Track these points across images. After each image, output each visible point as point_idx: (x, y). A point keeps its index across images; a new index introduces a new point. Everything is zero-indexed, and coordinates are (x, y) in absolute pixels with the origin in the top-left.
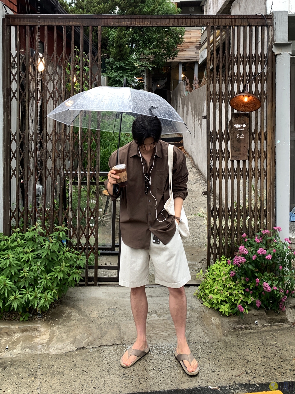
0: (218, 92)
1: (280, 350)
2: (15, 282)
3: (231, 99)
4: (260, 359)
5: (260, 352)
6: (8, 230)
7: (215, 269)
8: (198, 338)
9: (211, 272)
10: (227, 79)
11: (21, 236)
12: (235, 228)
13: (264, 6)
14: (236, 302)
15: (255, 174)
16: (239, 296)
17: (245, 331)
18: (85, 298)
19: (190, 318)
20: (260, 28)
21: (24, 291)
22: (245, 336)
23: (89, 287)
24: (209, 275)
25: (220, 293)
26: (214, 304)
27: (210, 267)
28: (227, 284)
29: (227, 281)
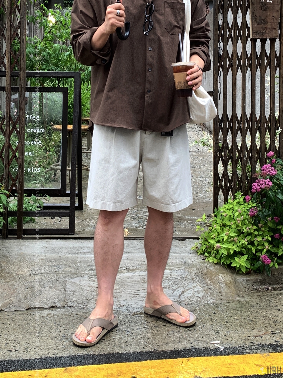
14: (258, 254)
24: (216, 220)
25: (234, 241)
26: (224, 258)
27: (217, 209)
28: (244, 228)
29: (243, 224)
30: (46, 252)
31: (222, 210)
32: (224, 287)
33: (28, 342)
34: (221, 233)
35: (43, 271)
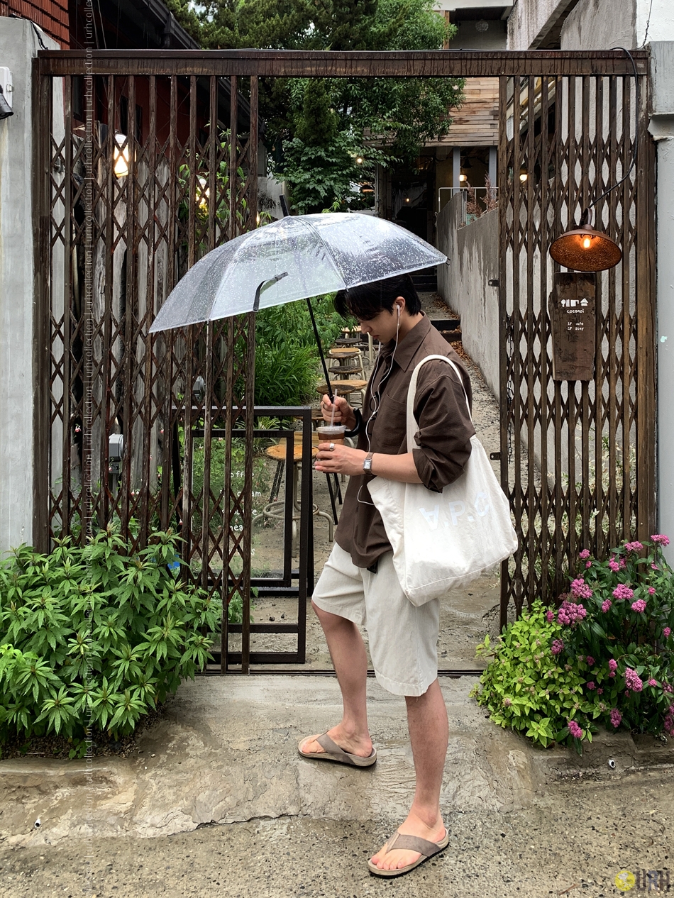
0: (523, 226)
1: (662, 831)
2: (58, 666)
3: (553, 240)
4: (617, 853)
5: (618, 834)
6: (44, 539)
7: (518, 634)
8: (475, 801)
9: (508, 640)
10: (545, 196)
11: (73, 554)
12: (565, 535)
13: (631, 28)
14: (564, 715)
15: (609, 412)
16: (572, 700)
17: (585, 782)
18: (221, 703)
19: (459, 751)
20: (620, 80)
21: (78, 688)
22: (584, 795)
23: (229, 677)
25: (530, 691)
28: (545, 671)
29: (543, 664)
34: (512, 674)
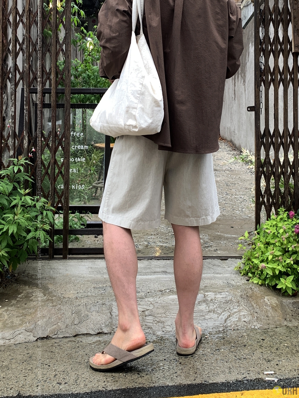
8: (241, 323)
18: (58, 276)
19: (229, 296)
24: (260, 238)
25: (279, 260)
26: (269, 279)
27: (260, 226)
28: (290, 246)
29: (288, 242)
30: (91, 272)
31: (265, 227)
32: (271, 311)
33: (77, 372)
34: (265, 252)
35: (89, 294)
